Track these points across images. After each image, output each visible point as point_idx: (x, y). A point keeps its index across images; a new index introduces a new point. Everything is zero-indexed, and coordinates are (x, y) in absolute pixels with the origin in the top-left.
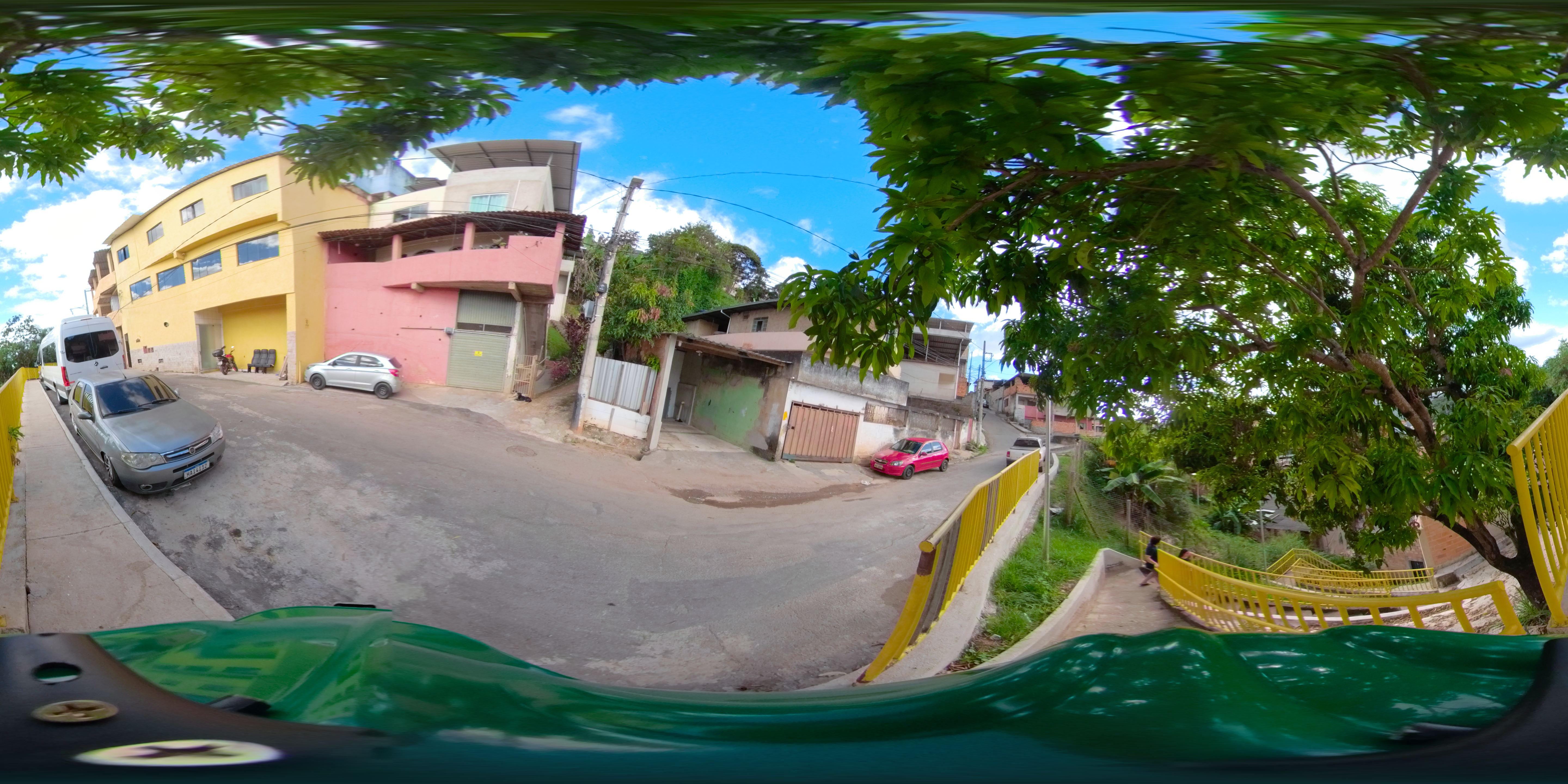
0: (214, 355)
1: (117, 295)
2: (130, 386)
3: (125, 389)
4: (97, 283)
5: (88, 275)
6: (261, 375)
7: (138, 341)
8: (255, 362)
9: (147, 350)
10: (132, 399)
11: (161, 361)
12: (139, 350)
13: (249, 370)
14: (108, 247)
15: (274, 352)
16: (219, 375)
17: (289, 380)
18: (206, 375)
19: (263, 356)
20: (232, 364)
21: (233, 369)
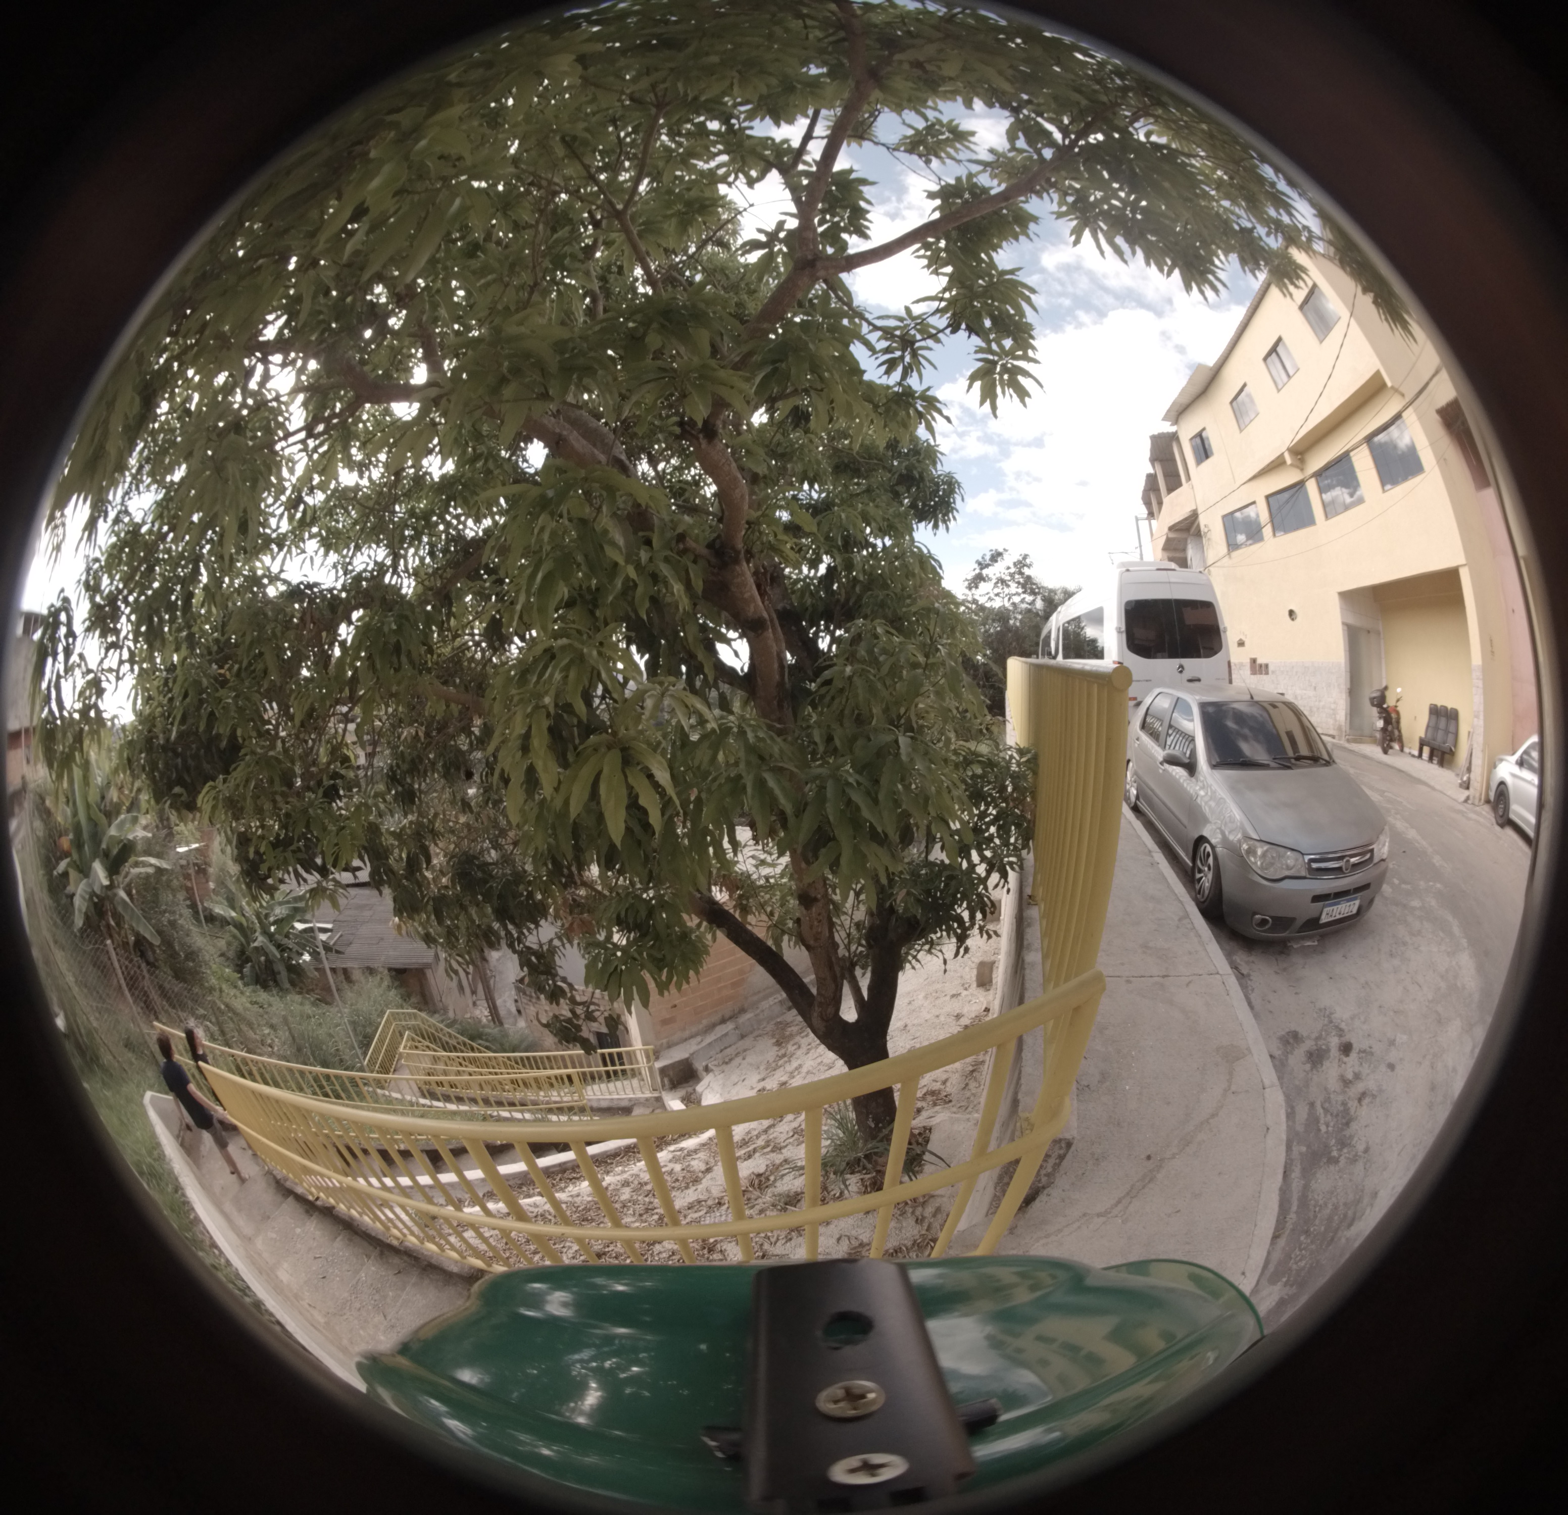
0: (1371, 701)
1: (1198, 534)
4: (1160, 503)
5: (1140, 484)
6: (1437, 771)
7: (1243, 644)
8: (1429, 734)
13: (1420, 753)
14: (1173, 429)
15: (1456, 716)
16: (1375, 752)
17: (1471, 791)
18: (1355, 747)
19: (1443, 723)
20: (1396, 733)
21: (1399, 745)
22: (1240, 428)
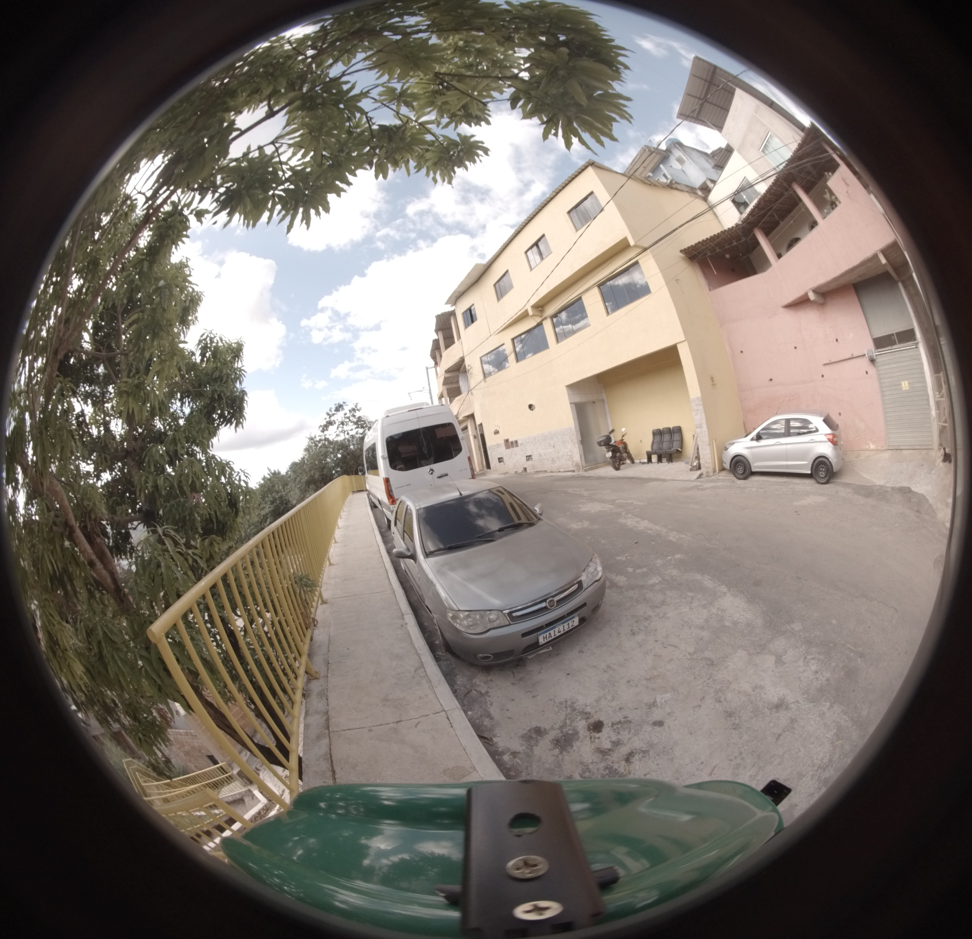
0: (600, 444)
1: (465, 372)
2: (479, 503)
3: (473, 508)
4: (441, 356)
6: (665, 466)
7: (497, 432)
8: (655, 447)
9: (509, 444)
10: (480, 522)
11: (529, 458)
12: (498, 446)
13: (650, 460)
14: (452, 308)
15: (679, 430)
16: (609, 471)
17: (703, 470)
18: (592, 473)
19: (667, 437)
20: (625, 455)
21: (628, 461)
22: (499, 299)
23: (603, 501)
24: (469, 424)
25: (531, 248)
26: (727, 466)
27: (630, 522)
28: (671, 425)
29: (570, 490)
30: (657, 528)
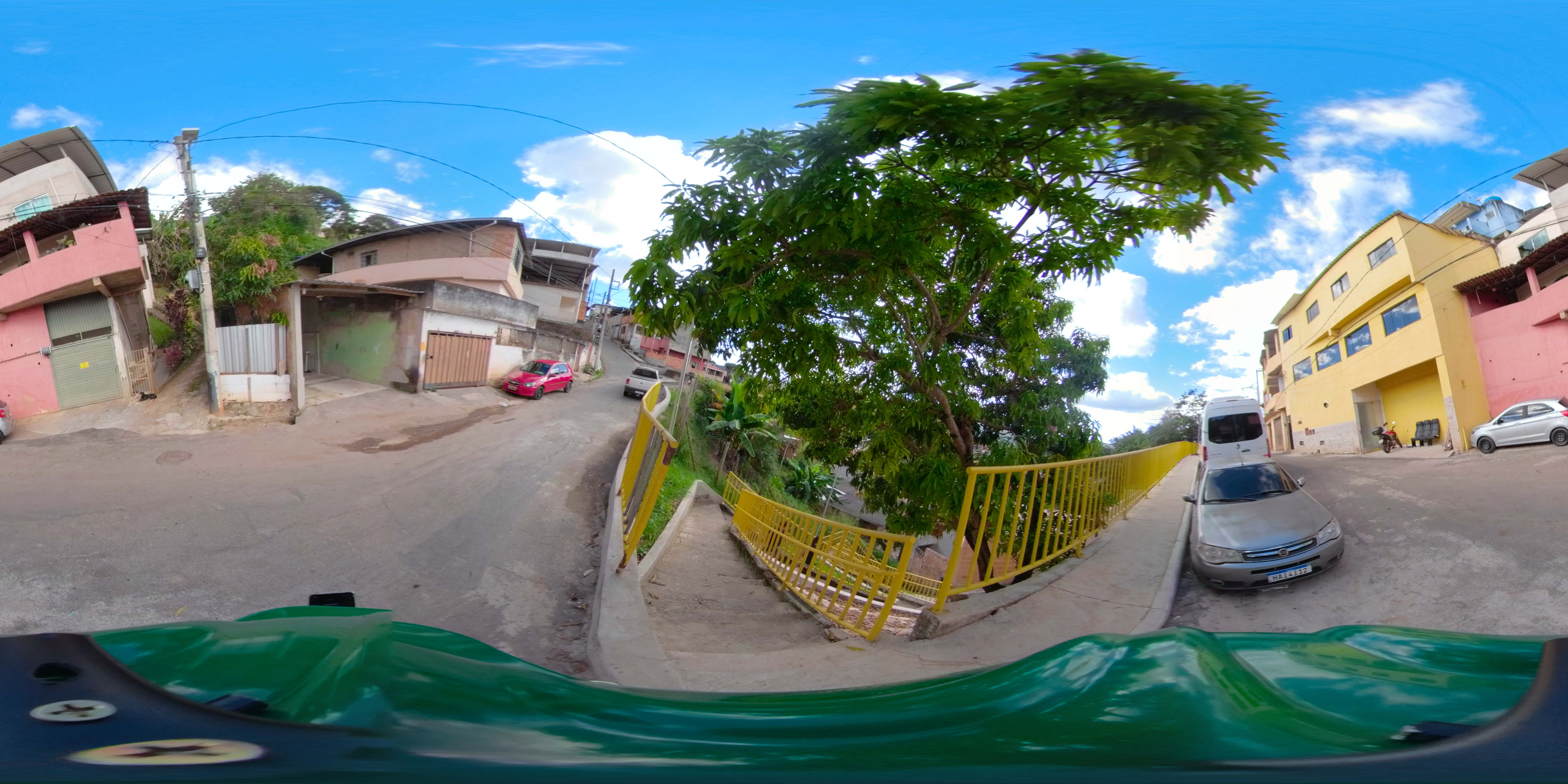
0: (1374, 433)
1: (1282, 376)
4: (1266, 364)
5: (1260, 354)
6: (1426, 448)
7: (1300, 423)
8: (1418, 435)
9: (1309, 432)
11: (1322, 443)
12: (1301, 432)
13: (1414, 444)
15: (1437, 421)
16: (1381, 454)
17: (1455, 450)
18: (1368, 455)
19: (1427, 427)
20: (1394, 442)
21: (1398, 446)
22: (1309, 322)
23: (1370, 477)
24: (1282, 415)
25: (1335, 283)
26: (1475, 445)
27: (1387, 493)
28: (1431, 418)
29: (1347, 468)
30: (1409, 496)
